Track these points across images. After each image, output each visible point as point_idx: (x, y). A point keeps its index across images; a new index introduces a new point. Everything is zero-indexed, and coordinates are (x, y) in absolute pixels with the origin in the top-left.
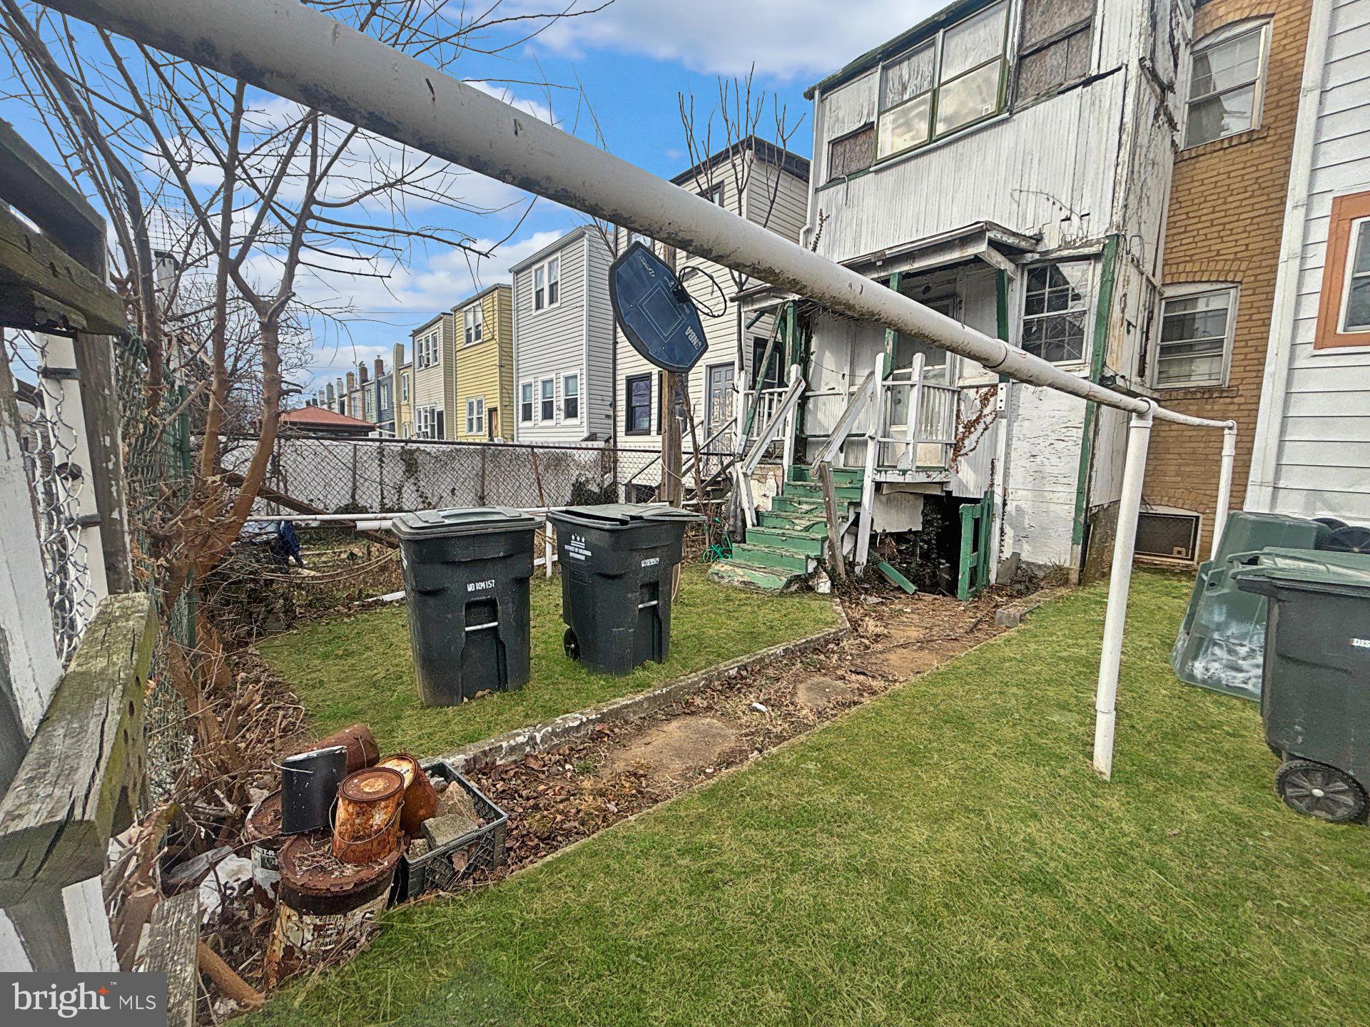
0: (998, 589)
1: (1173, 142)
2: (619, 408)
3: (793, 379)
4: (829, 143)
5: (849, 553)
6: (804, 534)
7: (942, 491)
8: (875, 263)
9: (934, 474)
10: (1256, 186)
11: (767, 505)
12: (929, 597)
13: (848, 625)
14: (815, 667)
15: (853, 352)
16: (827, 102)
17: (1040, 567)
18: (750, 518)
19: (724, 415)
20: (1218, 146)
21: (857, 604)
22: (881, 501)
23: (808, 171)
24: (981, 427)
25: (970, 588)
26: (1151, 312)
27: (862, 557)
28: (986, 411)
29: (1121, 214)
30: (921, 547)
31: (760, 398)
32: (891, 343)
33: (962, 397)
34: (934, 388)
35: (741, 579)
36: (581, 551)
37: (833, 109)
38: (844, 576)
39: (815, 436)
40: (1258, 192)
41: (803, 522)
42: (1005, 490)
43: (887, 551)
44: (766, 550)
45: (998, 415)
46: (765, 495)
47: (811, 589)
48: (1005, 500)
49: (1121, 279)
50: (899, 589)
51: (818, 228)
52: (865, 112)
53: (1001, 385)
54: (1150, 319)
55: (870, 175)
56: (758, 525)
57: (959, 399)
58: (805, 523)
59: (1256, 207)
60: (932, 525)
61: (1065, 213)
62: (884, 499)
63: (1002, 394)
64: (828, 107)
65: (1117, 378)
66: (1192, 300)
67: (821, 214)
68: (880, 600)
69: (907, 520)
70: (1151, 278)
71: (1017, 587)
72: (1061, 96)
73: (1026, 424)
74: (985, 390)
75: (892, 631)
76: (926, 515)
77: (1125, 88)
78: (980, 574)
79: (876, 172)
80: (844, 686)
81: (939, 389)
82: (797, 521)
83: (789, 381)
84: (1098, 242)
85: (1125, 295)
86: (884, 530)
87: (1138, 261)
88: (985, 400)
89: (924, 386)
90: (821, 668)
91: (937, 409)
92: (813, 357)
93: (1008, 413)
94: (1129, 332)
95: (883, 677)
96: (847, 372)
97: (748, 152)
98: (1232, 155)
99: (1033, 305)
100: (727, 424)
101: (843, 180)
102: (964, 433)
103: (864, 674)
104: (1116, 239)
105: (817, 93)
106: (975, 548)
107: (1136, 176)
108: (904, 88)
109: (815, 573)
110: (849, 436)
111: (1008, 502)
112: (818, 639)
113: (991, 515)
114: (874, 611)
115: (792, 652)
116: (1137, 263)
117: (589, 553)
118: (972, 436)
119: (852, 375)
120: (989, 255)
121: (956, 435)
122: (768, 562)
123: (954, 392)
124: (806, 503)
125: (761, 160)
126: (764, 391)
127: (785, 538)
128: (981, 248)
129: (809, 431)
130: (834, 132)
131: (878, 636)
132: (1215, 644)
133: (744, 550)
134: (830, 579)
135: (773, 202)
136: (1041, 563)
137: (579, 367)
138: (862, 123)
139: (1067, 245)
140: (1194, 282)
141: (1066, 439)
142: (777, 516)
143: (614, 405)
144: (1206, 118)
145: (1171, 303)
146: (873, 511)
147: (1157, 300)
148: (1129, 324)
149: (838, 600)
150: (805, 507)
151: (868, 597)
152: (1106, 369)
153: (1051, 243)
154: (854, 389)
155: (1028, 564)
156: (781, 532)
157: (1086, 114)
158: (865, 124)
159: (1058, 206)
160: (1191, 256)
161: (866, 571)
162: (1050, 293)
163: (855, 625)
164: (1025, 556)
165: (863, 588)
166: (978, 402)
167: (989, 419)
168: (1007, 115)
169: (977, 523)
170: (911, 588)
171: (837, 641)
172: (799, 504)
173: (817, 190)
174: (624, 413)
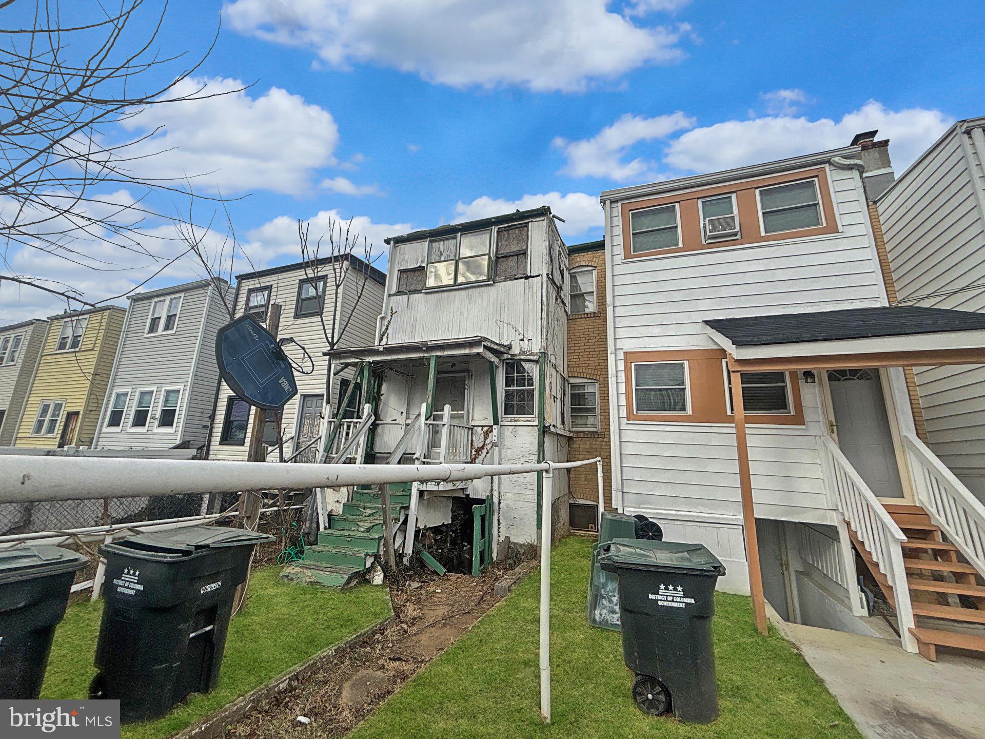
0: (498, 565)
1: (565, 311)
2: (217, 421)
3: (366, 414)
4: (398, 271)
5: (399, 547)
6: (365, 535)
7: (463, 494)
8: (422, 348)
9: (458, 483)
10: (599, 337)
11: (339, 509)
12: (454, 576)
13: (393, 614)
14: (361, 661)
15: (409, 397)
16: (398, 248)
17: (521, 545)
18: (323, 521)
19: (312, 433)
20: (583, 316)
21: (402, 591)
22: (423, 504)
23: (385, 280)
24: (485, 451)
25: (480, 566)
26: (564, 391)
27: (409, 550)
28: (487, 442)
29: (545, 342)
30: (451, 535)
31: (341, 425)
32: (431, 397)
33: (474, 432)
34: (457, 426)
35: (308, 580)
36: (132, 586)
37: (401, 253)
38: (394, 567)
39: (381, 453)
40: (600, 340)
41: (366, 524)
42: (499, 493)
43: (427, 542)
44: (334, 551)
45: (494, 445)
46: (338, 501)
47: (368, 582)
48: (500, 500)
49: (548, 374)
50: (434, 572)
51: (389, 318)
52: (420, 260)
53: (495, 427)
54: (564, 394)
55: (422, 294)
56: (330, 528)
57: (472, 433)
58: (368, 525)
59: (600, 346)
60: (457, 519)
61: (521, 337)
62: (426, 502)
63: (495, 432)
64: (398, 251)
65: (551, 427)
66: (582, 386)
67: (392, 310)
68: (420, 584)
69: (441, 517)
70: (562, 374)
71: (509, 561)
72: (516, 281)
73: (509, 451)
74: (486, 429)
75: (425, 613)
76: (454, 512)
77: (542, 285)
78: (486, 554)
79: (426, 293)
80: (382, 675)
81: (460, 427)
82: (361, 524)
83: (363, 415)
84: (537, 354)
85: (551, 383)
86: (425, 526)
87: (555, 366)
88: (486, 435)
89: (451, 425)
90: (366, 661)
91: (459, 440)
92: (382, 397)
93: (499, 444)
94: (554, 401)
95: (414, 659)
96: (405, 411)
97: (345, 262)
98: (589, 321)
99: (509, 382)
100: (314, 440)
101: (406, 294)
102: (475, 455)
103: (400, 659)
104: (544, 354)
105: (392, 242)
106: (483, 536)
107: (550, 325)
108: (441, 255)
109: (372, 569)
110: (404, 454)
111: (501, 501)
112: (367, 632)
113: (491, 511)
114: (415, 596)
115: (343, 650)
116: (555, 367)
117: (141, 587)
118: (480, 457)
119: (408, 413)
120: (485, 353)
121: (471, 456)
122: (334, 560)
123: (469, 428)
124: (370, 508)
125: (354, 268)
126: (343, 420)
127: (351, 540)
128: (480, 350)
129: (377, 450)
130: (401, 265)
131: (414, 619)
132: (604, 597)
133: (314, 552)
134: (383, 572)
135: (359, 297)
136: (522, 543)
137: (183, 384)
138: (418, 265)
139: (522, 353)
140: (581, 377)
141: (529, 461)
142: (346, 520)
143: (212, 417)
144: (579, 302)
145: (573, 386)
146: (418, 512)
147: (566, 385)
148: (554, 397)
149: (388, 589)
150: (369, 511)
151: (412, 583)
152: (545, 422)
153: (516, 350)
154: (409, 421)
155: (515, 544)
156: (346, 533)
157: (527, 292)
158: (420, 267)
159: (517, 332)
160: (578, 364)
161: (411, 561)
162: (517, 376)
163: (398, 610)
164: (513, 540)
165: (409, 576)
166: (483, 435)
167: (489, 447)
168: (492, 282)
169: (483, 518)
170: (442, 570)
171: (382, 630)
172: (364, 509)
173: (390, 295)
174: (221, 425)
